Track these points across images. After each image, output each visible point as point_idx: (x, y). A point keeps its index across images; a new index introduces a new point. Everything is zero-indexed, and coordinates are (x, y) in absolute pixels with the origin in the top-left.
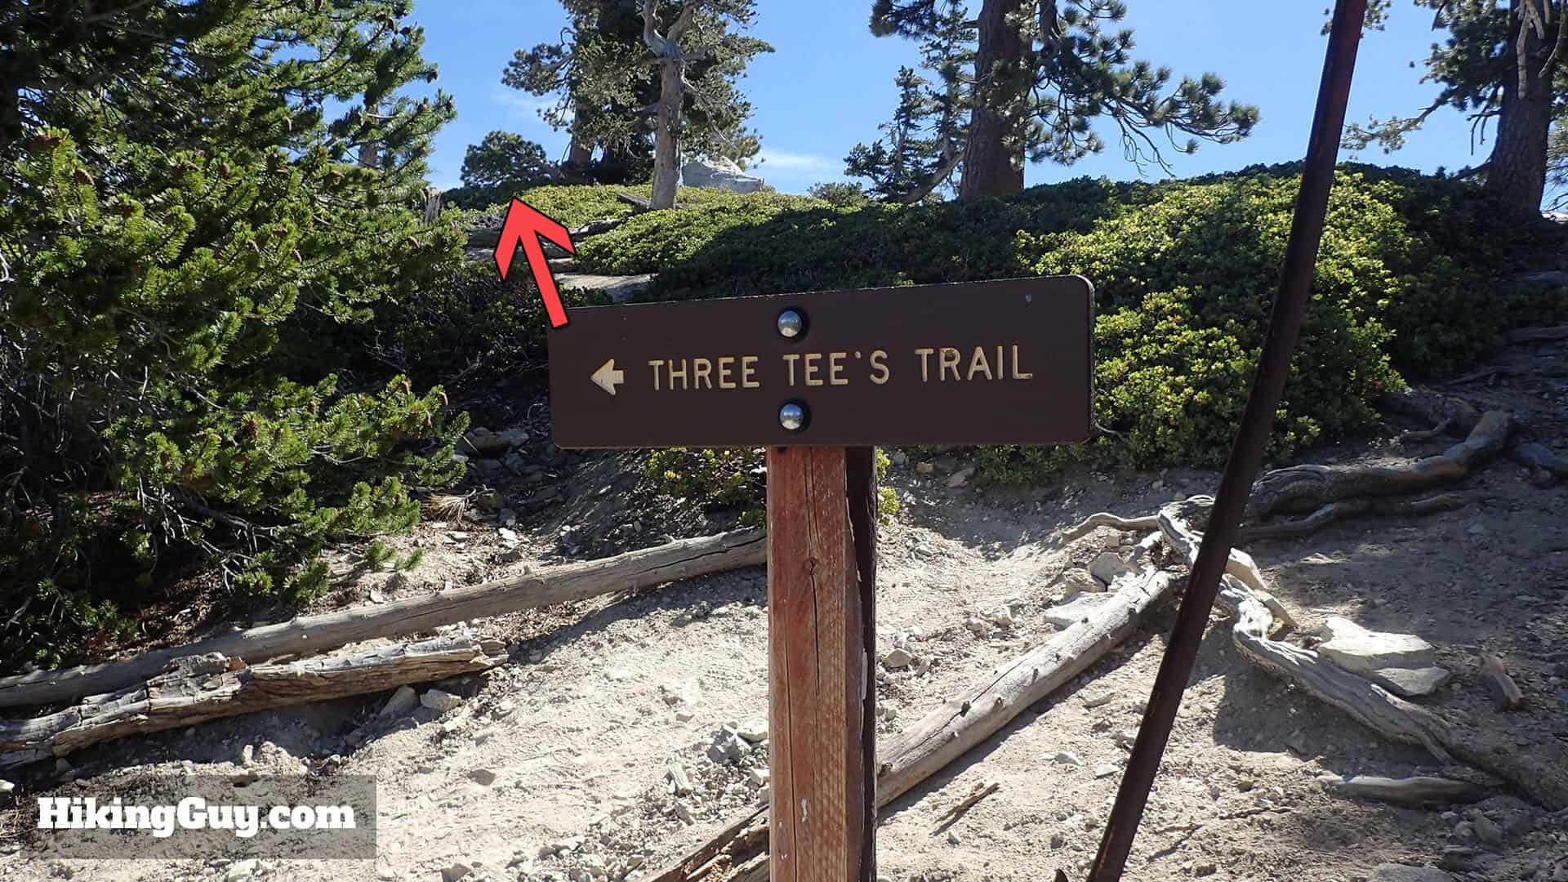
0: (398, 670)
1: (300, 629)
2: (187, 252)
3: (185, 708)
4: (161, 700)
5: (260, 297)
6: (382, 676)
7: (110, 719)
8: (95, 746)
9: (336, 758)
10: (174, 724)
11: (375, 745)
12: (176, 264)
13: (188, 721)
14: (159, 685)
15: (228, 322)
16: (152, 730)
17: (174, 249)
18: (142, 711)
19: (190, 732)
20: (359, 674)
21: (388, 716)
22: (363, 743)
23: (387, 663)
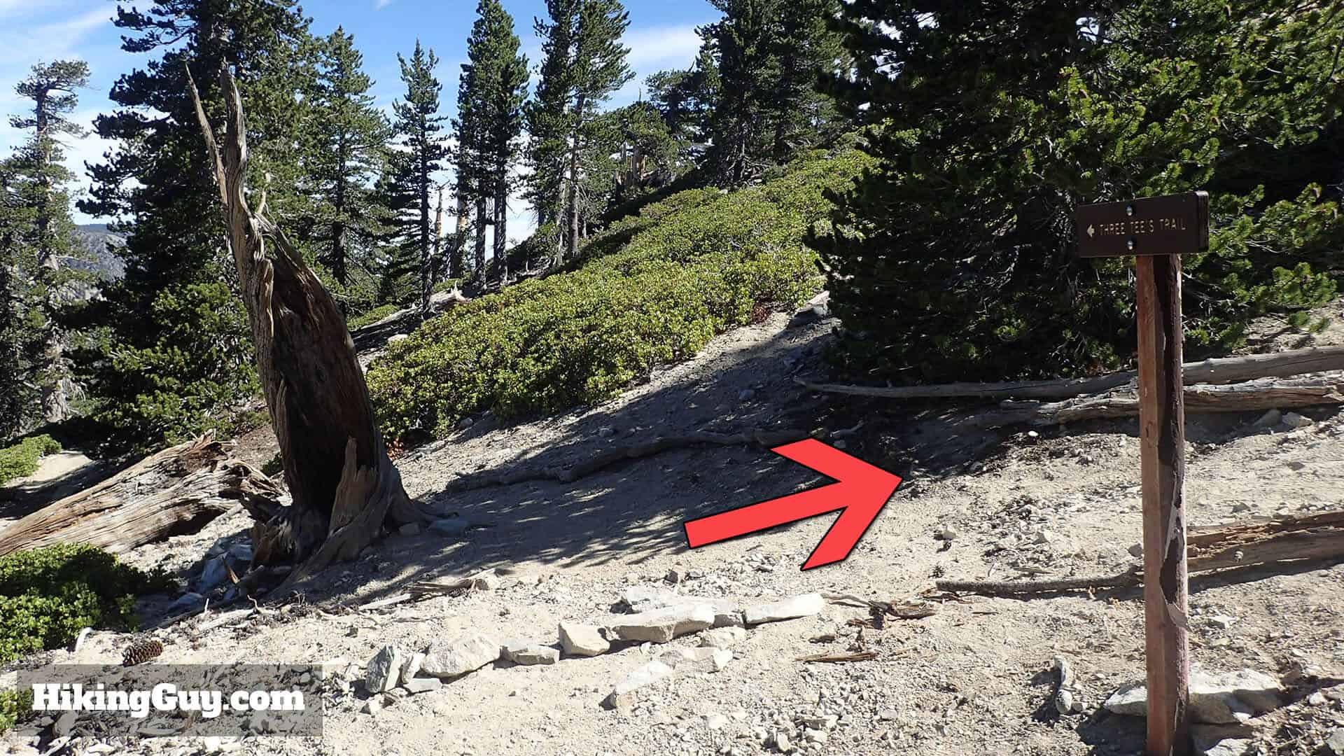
0: (1265, 397)
1: (1211, 365)
2: (1143, 128)
3: (1129, 405)
4: (1116, 399)
5: (1195, 148)
6: (1254, 399)
7: (1088, 406)
8: (1080, 421)
9: (1213, 446)
10: (1121, 414)
11: (1237, 441)
12: (1134, 136)
13: (1130, 413)
14: (1117, 391)
15: (1173, 170)
16: (1110, 415)
17: (1134, 127)
18: (1105, 404)
19: (1132, 420)
20: (1240, 396)
21: (1256, 426)
22: (1232, 439)
23: (1258, 391)
